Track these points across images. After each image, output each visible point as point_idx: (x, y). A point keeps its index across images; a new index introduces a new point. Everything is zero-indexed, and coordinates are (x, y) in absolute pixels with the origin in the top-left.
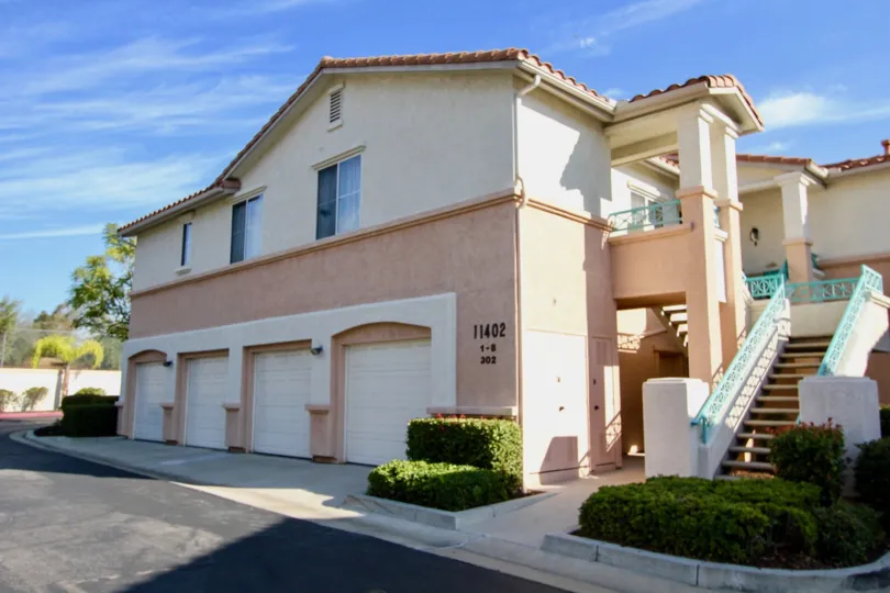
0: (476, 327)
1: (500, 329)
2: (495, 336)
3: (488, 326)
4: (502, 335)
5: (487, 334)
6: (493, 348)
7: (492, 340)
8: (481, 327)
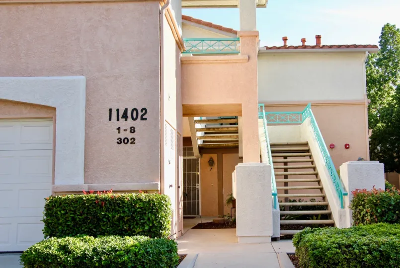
0: (110, 110)
1: (140, 114)
2: (134, 119)
3: (126, 110)
4: (142, 119)
5: (125, 116)
6: (133, 130)
7: (130, 122)
8: (118, 110)
